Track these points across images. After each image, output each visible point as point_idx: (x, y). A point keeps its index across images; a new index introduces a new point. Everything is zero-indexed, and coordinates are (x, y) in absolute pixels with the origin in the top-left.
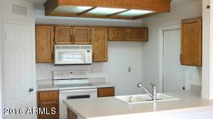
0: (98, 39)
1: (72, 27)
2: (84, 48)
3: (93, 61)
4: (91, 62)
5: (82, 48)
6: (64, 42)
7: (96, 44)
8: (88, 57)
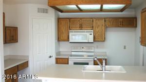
0: (98, 26)
1: (81, 19)
2: (88, 32)
3: (94, 41)
4: (92, 41)
5: (87, 32)
6: (75, 28)
7: (97, 30)
8: (91, 38)
